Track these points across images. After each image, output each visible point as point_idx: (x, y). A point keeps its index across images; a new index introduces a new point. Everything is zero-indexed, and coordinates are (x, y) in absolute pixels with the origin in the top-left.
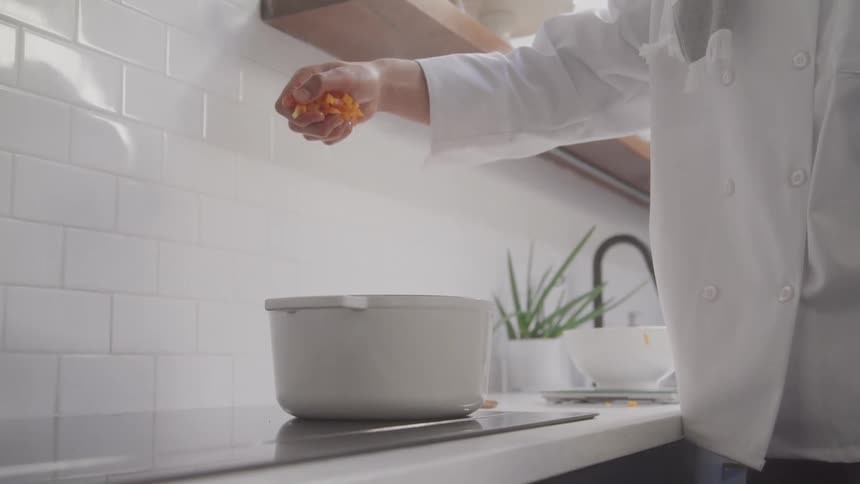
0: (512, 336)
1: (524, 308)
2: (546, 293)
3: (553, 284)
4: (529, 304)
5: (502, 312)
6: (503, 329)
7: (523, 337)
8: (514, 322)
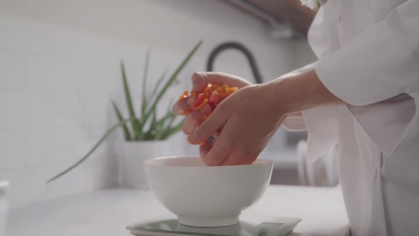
0: (128, 138)
1: (138, 114)
2: (159, 97)
3: (169, 84)
4: (144, 107)
5: (120, 117)
6: (120, 132)
7: (137, 139)
8: (129, 125)
